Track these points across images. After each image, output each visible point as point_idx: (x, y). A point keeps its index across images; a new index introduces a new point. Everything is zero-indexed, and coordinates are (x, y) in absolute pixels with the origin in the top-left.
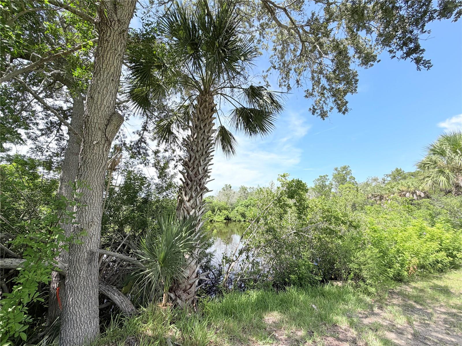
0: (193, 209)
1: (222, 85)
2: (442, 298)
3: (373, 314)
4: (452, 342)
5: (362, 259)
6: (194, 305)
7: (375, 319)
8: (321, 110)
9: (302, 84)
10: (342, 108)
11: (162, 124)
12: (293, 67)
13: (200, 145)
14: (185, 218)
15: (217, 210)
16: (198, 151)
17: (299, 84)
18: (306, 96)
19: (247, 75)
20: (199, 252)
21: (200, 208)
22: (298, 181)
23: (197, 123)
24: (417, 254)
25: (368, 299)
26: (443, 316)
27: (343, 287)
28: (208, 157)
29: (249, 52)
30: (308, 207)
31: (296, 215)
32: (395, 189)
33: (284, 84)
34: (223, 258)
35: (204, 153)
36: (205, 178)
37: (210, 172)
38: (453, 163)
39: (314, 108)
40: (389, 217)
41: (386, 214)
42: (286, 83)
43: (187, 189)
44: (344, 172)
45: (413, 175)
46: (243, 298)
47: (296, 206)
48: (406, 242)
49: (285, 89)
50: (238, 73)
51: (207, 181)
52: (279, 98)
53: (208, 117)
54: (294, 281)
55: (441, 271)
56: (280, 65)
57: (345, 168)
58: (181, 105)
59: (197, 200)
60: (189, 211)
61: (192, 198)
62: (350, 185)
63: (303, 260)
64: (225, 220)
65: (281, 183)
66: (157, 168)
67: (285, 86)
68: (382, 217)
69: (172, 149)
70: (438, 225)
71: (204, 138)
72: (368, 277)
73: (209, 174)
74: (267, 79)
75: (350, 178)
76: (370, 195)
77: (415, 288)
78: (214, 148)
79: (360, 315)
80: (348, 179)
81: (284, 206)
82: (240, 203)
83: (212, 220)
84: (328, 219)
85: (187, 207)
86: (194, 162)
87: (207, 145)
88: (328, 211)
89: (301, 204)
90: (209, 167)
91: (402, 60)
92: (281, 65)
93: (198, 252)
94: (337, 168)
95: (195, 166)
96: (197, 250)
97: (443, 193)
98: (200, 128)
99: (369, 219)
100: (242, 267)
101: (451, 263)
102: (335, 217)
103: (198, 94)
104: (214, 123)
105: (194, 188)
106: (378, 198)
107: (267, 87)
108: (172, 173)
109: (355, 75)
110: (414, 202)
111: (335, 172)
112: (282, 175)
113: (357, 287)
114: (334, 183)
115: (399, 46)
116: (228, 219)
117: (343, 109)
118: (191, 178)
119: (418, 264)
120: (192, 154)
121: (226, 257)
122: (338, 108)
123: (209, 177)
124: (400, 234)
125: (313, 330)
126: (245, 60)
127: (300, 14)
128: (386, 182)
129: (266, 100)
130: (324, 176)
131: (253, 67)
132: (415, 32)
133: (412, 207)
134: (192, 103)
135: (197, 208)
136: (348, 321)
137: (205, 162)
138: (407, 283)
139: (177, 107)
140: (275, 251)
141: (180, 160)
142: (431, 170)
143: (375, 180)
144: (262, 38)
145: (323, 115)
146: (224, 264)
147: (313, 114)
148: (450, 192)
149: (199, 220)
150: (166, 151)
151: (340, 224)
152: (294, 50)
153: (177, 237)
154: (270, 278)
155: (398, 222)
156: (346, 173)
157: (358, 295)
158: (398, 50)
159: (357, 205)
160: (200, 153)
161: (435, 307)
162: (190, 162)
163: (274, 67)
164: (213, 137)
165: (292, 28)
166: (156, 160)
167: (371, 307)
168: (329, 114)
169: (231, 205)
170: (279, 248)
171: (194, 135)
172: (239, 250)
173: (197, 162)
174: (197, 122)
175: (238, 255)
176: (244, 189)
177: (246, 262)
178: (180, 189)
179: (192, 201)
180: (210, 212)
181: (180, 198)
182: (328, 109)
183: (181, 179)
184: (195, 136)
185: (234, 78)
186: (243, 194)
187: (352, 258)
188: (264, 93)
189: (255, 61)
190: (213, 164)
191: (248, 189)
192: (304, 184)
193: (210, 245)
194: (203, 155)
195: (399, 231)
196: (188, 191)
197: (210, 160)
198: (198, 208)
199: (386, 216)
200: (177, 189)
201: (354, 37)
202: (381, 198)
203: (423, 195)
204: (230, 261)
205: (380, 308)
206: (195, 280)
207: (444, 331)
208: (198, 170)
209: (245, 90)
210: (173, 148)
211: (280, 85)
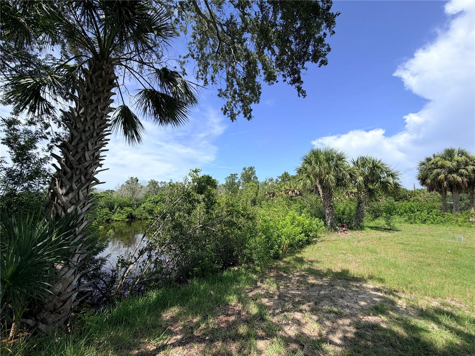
0: (72, 205)
1: (127, 55)
2: (299, 266)
3: (257, 287)
4: (299, 294)
5: (253, 245)
6: (68, 325)
7: (257, 291)
8: (231, 112)
9: (217, 82)
10: (247, 113)
11: (23, 81)
12: (211, 62)
13: (89, 124)
14: (57, 216)
15: (117, 207)
16: (84, 131)
17: (213, 81)
18: (219, 95)
19: (161, 54)
20: (80, 259)
21: (84, 204)
22: (209, 177)
23: (87, 94)
24: (289, 237)
25: (255, 277)
26: (297, 278)
27: (238, 270)
28: (101, 140)
29: (164, 28)
30: (215, 202)
31: (205, 210)
32: (283, 189)
33: (201, 77)
34: (119, 262)
35: (95, 134)
36: (95, 166)
37: (103, 160)
38: (315, 171)
39: (225, 108)
40: (276, 210)
41: (275, 208)
42: (204, 77)
43: (64, 179)
44: (250, 172)
45: (294, 177)
46: (141, 301)
47: (204, 201)
48: (284, 228)
49: (202, 83)
50: (150, 48)
51: (97, 170)
52: (195, 91)
53: (104, 90)
54: (197, 273)
55: (301, 247)
56: (198, 55)
57: (251, 169)
58: (63, 63)
59: (81, 193)
60: (66, 208)
61: (73, 191)
62: (254, 184)
63: (208, 252)
64: (127, 218)
65: (192, 178)
66: (12, 147)
67: (202, 79)
68: (272, 210)
69: (44, 123)
70: (303, 214)
71: (95, 115)
72: (257, 258)
73: (100, 162)
74: (184, 67)
75: (254, 178)
76: (267, 193)
77: (285, 262)
78: (110, 130)
79: (247, 291)
80: (252, 179)
81: (193, 202)
82: (148, 199)
83: (110, 219)
84: (230, 213)
85: (63, 203)
86: (78, 144)
87: (101, 125)
88: (232, 206)
89: (209, 200)
90: (102, 154)
91: (290, 85)
92: (200, 56)
93: (78, 260)
94: (245, 168)
95: (80, 150)
96: (77, 256)
97: (309, 192)
98: (91, 102)
99: (262, 212)
100: (143, 268)
101: (307, 241)
102: (236, 211)
103: (91, 56)
104: (113, 100)
105: (75, 179)
106: (271, 195)
107: (183, 75)
108: (42, 156)
109: (259, 87)
110: (293, 198)
111: (244, 171)
112: (194, 170)
113: (248, 268)
114: (241, 181)
115: (289, 73)
116: (131, 218)
117: (248, 115)
118: (71, 164)
119: (289, 244)
120: (75, 133)
121: (123, 260)
122: (244, 113)
123: (101, 165)
124: (281, 223)
125: (208, 314)
126: (158, 35)
127: (219, 10)
128: (278, 182)
129: (180, 88)
130: (234, 175)
131: (169, 47)
132: (299, 66)
133: (291, 202)
134: (81, 66)
135: (79, 204)
136: (238, 298)
137: (96, 147)
138: (281, 259)
139: (55, 64)
140: (181, 247)
141: (58, 139)
142: (304, 175)
143: (271, 180)
144: (180, 19)
145: (233, 117)
146: (119, 268)
147: (224, 114)
148: (312, 191)
149: (83, 219)
150: (31, 123)
151: (240, 217)
152: (213, 45)
153: (41, 243)
154: (174, 275)
155: (281, 214)
156: (251, 173)
157: (248, 275)
158: (288, 76)
159: (257, 201)
160: (88, 134)
161: (294, 273)
162: (71, 143)
163: (193, 56)
164: (110, 117)
165: (211, 22)
166: (11, 134)
167: (255, 282)
168: (237, 117)
169: (137, 201)
170: (184, 243)
171: (80, 108)
172: (140, 250)
173: (82, 145)
174: (85, 92)
175: (137, 256)
176: (154, 183)
177: (148, 262)
178: (53, 179)
179: (71, 195)
180: (107, 210)
181: (52, 191)
182: (237, 113)
183: (54, 165)
184: (81, 111)
185: (144, 51)
186: (153, 189)
187: (247, 245)
188: (178, 80)
189: (170, 40)
190: (108, 150)
191: (159, 184)
192: (213, 180)
193: (101, 249)
194: (92, 136)
195: (281, 220)
196: (66, 182)
197: (103, 145)
198: (81, 204)
199: (274, 209)
200: (49, 179)
201: (260, 53)
202: (274, 195)
203: (298, 193)
204: (127, 264)
205: (262, 282)
206: (71, 294)
207: (296, 289)
208: (84, 156)
209: (157, 71)
210: (46, 121)
211: (198, 77)
